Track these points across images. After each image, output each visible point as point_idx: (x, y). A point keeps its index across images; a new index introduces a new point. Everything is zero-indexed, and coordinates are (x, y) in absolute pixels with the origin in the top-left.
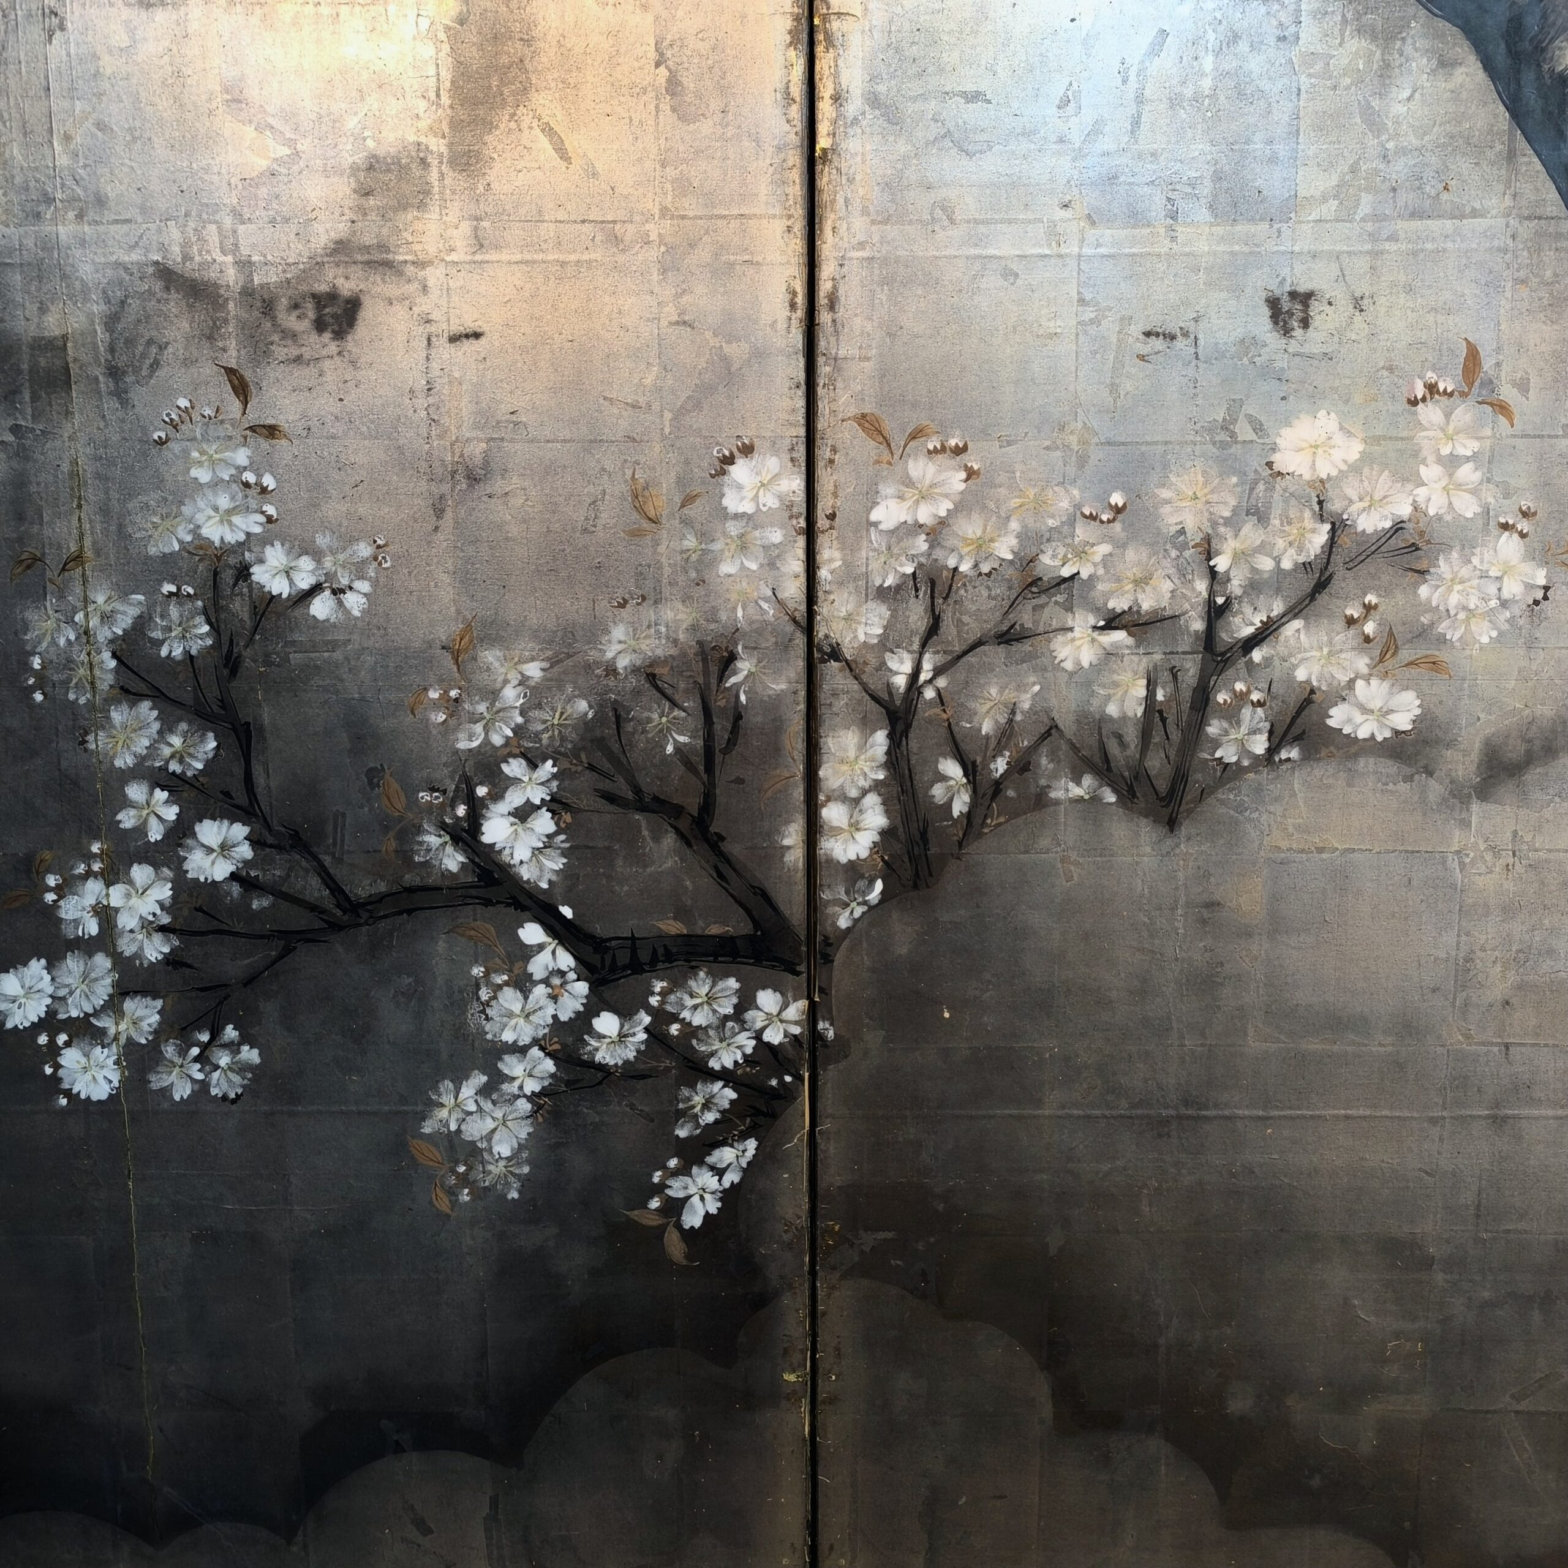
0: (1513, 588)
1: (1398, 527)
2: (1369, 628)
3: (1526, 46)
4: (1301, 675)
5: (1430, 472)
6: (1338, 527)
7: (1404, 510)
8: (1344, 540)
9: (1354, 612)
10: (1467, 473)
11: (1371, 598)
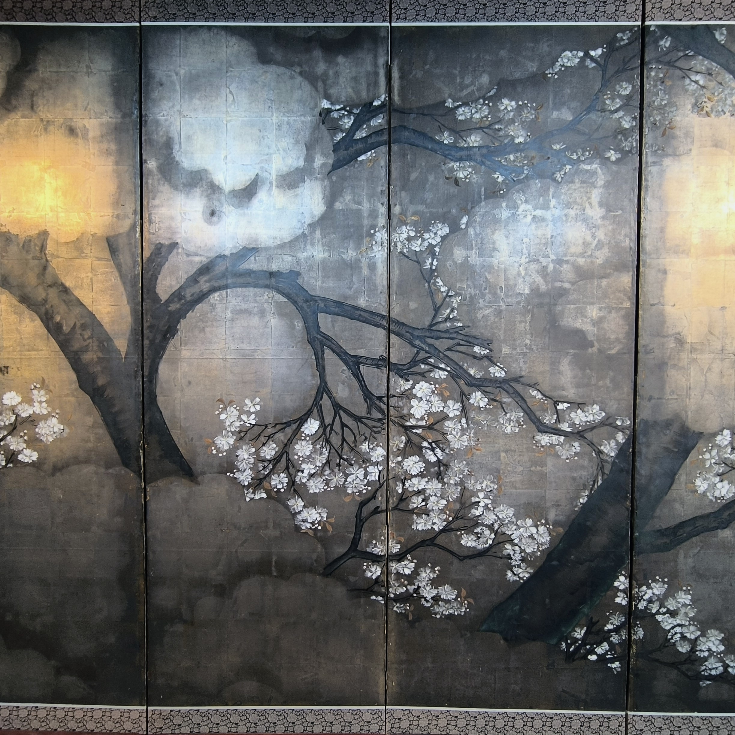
0: (56, 429)
1: (30, 416)
2: (26, 438)
3: (49, 317)
4: (11, 448)
5: (36, 404)
6: (17, 416)
7: (31, 413)
8: (18, 418)
9: (22, 434)
10: (44, 405)
11: (26, 431)
